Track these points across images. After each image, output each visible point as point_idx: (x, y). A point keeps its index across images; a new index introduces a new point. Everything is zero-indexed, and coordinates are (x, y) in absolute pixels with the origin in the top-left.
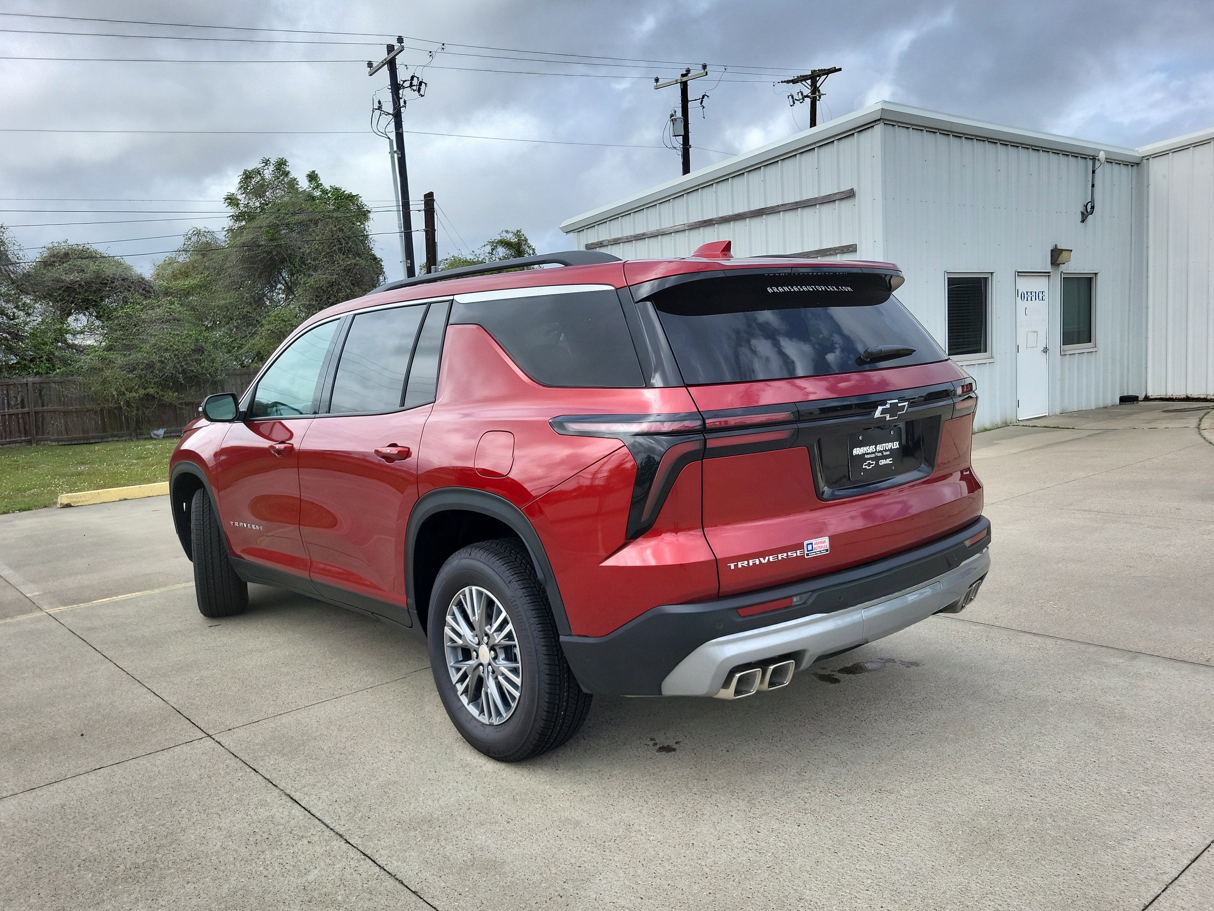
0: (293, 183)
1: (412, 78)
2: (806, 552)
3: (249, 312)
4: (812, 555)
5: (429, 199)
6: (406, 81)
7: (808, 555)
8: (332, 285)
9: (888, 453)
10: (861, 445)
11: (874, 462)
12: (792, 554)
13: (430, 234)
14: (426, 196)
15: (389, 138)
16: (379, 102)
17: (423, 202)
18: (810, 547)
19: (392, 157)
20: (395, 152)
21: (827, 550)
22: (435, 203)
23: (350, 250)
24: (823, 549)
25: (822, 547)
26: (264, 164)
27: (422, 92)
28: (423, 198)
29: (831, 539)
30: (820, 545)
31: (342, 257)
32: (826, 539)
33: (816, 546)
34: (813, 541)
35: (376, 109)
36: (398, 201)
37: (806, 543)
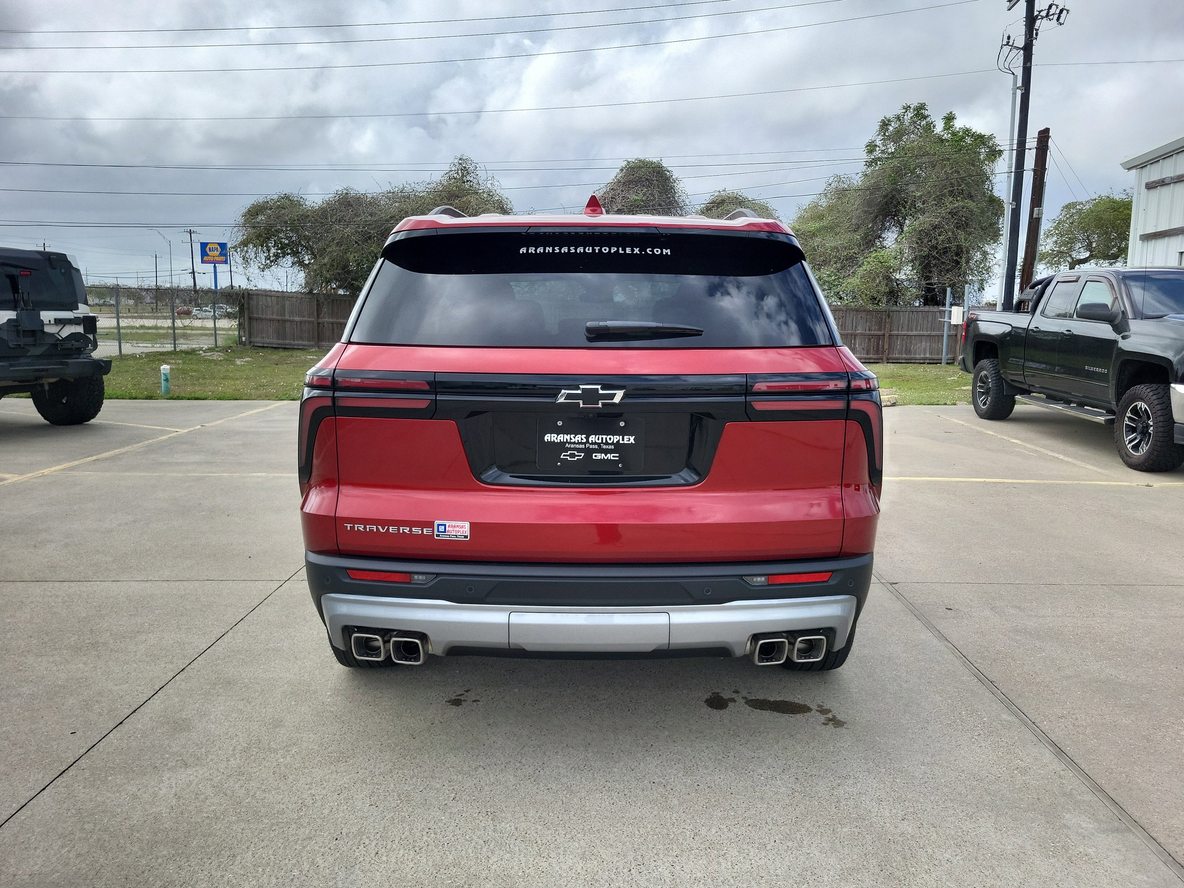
0: (929, 127)
1: (1050, 7)
2: (436, 532)
3: (855, 253)
4: (443, 537)
5: (1044, 136)
6: (1042, 11)
7: (438, 536)
8: (935, 227)
9: (613, 447)
10: (559, 431)
11: (583, 454)
12: (416, 530)
13: (1039, 173)
14: (1040, 133)
15: (1013, 74)
16: (1009, 38)
17: (1036, 140)
18: (442, 528)
19: (1014, 94)
20: (1018, 88)
21: (466, 537)
22: (1050, 139)
23: (962, 192)
24: (459, 534)
25: (459, 531)
26: (904, 111)
27: (1061, 21)
28: (1036, 136)
29: (473, 525)
30: (457, 529)
31: (951, 199)
32: (467, 525)
33: (450, 529)
34: (447, 523)
35: (1005, 45)
36: (1012, 139)
37: (437, 522)
